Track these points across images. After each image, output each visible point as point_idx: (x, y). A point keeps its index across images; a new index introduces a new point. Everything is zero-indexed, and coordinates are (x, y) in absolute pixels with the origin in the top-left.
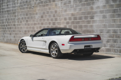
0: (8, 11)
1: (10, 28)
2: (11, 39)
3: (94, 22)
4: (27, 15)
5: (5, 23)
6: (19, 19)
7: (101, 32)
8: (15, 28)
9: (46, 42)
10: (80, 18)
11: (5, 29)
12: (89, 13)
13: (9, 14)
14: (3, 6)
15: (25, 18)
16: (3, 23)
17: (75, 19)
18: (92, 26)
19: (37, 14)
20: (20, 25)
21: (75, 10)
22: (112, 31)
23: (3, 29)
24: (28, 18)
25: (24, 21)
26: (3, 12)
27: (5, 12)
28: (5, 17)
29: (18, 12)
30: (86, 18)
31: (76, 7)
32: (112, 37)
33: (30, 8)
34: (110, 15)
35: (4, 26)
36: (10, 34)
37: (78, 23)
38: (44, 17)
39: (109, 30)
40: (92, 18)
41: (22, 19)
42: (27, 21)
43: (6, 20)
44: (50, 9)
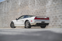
0: (5, 12)
1: (6, 21)
2: (6, 26)
3: (46, 13)
4: (14, 13)
5: (3, 18)
6: (10, 16)
8: (8, 20)
9: (23, 21)
10: (40, 12)
11: (3, 21)
12: (44, 9)
13: (5, 14)
14: (2, 10)
15: (13, 15)
17: (37, 13)
19: (19, 12)
20: (11, 18)
21: (37, 8)
22: (54, 17)
23: (2, 21)
24: (15, 15)
25: (13, 16)
26: (2, 13)
28: (3, 15)
30: (42, 12)
31: (38, 7)
32: (55, 19)
33: (16, 10)
35: (3, 20)
36: (6, 23)
37: (39, 14)
38: (22, 13)
40: (45, 11)
41: (12, 15)
42: (14, 16)
43: (4, 17)
44: (25, 9)
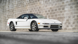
0: (9, 10)
3: (65, 11)
4: (21, 11)
5: (7, 18)
6: (16, 14)
7: (69, 18)
10: (56, 10)
12: (61, 6)
13: (9, 12)
14: (5, 7)
16: (5, 18)
17: (52, 11)
18: (63, 14)
19: (27, 10)
21: (52, 5)
22: (76, 16)
26: (5, 11)
27: (7, 11)
28: (7, 14)
29: (16, 10)
30: (59, 9)
31: (53, 3)
32: (76, 20)
33: (23, 7)
34: (75, 6)
37: (54, 13)
38: (32, 11)
39: (75, 16)
40: (63, 9)
44: (36, 6)
